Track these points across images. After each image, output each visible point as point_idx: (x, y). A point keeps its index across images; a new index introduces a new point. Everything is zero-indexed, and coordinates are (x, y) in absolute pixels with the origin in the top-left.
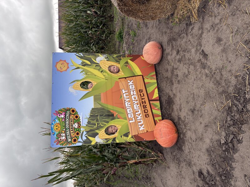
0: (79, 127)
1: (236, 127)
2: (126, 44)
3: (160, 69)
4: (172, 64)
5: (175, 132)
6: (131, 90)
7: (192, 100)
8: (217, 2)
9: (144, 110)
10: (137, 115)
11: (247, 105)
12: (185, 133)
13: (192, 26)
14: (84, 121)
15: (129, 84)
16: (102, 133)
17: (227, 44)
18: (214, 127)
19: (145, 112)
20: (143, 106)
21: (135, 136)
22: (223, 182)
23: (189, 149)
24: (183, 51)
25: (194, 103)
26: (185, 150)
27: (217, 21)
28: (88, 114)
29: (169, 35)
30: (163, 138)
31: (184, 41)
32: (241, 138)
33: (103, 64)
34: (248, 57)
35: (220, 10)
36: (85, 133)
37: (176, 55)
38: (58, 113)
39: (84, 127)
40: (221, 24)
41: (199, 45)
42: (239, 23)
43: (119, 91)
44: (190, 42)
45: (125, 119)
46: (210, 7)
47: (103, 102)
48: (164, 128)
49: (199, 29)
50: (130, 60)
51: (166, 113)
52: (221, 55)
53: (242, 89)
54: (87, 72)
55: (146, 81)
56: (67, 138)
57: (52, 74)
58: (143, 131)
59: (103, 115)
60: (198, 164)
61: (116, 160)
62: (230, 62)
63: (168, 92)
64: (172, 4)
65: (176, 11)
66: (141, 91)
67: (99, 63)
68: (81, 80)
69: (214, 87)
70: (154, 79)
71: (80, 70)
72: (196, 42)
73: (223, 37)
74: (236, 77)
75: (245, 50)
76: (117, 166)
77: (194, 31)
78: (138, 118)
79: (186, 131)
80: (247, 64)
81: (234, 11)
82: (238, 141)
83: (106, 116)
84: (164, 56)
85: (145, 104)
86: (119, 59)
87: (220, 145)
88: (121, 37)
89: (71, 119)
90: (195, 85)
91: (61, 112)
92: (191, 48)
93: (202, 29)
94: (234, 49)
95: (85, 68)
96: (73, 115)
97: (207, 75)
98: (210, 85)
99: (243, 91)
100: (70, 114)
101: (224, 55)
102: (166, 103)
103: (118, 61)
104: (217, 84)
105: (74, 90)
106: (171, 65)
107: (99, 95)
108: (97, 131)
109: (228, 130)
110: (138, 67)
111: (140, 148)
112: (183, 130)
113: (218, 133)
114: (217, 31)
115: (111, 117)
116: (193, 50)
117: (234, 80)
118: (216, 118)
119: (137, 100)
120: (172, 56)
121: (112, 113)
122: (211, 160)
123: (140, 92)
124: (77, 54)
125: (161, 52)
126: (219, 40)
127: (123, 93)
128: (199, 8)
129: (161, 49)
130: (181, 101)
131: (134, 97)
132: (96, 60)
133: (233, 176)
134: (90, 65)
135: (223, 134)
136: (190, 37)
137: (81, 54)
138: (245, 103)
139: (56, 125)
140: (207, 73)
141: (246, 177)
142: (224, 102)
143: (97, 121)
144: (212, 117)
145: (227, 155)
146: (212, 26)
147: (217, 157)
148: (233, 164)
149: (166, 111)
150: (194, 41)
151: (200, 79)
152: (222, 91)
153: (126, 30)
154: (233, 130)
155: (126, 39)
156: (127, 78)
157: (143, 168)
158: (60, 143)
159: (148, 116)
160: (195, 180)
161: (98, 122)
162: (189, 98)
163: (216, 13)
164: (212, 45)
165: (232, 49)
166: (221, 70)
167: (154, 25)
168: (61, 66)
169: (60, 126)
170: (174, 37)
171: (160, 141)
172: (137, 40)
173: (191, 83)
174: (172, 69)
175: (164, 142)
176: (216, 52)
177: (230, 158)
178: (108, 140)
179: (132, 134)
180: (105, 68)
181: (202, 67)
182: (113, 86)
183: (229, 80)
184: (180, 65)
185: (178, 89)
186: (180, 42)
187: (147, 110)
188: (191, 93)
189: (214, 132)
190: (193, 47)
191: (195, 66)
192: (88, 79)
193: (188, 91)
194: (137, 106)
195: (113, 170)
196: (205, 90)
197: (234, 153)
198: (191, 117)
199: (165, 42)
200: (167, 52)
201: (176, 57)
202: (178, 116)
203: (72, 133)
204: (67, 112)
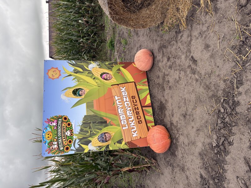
0: (72, 134)
1: (226, 130)
2: (117, 53)
3: (152, 75)
4: (163, 71)
5: (168, 137)
6: (124, 97)
7: (183, 105)
8: (204, 10)
9: (137, 117)
10: (130, 121)
11: (237, 108)
12: (178, 138)
13: (182, 34)
14: (77, 129)
15: (122, 90)
16: (95, 140)
17: (215, 50)
18: (206, 131)
19: (138, 119)
20: (136, 112)
21: (128, 142)
22: (216, 185)
23: (182, 154)
24: (173, 58)
25: (185, 108)
26: (178, 155)
27: (205, 29)
28: (80, 122)
29: (160, 43)
30: (156, 144)
31: (174, 48)
32: (232, 140)
33: (96, 71)
34: (235, 61)
35: (207, 19)
36: (77, 141)
37: (167, 61)
38: (50, 121)
39: (76, 135)
40: (208, 31)
41: (189, 51)
42: (226, 30)
43: (112, 97)
44: (180, 49)
45: (119, 125)
46: (198, 16)
47: (95, 109)
48: (157, 134)
49: (188, 36)
50: (122, 67)
51: (158, 118)
52: (210, 61)
53: (230, 92)
54: (79, 80)
55: (138, 87)
56: (59, 146)
57: (44, 82)
58: (136, 137)
59: (95, 122)
60: (191, 169)
61: (109, 168)
62: (218, 67)
63: (159, 98)
64: (162, 13)
65: (166, 20)
66: (133, 97)
67: (91, 70)
68: (73, 87)
69: (204, 91)
70: (146, 85)
71: (72, 77)
73: (211, 43)
74: (225, 81)
75: (232, 55)
76: (110, 175)
77: (183, 38)
78: (131, 125)
79: (179, 136)
80: (234, 69)
81: (221, 19)
82: (229, 143)
83: (98, 123)
84: (156, 62)
85: (138, 111)
86: (111, 66)
87: (212, 148)
88: (112, 45)
89: (63, 127)
90: (186, 90)
91: (53, 120)
92: (181, 54)
93: (191, 37)
94: (221, 55)
95: (77, 75)
96: (65, 123)
97: (197, 80)
98: (200, 90)
99: (232, 94)
100: (62, 122)
101: (212, 60)
102: (158, 109)
103: (110, 68)
104: (207, 88)
105: (66, 97)
106: (162, 72)
107: (92, 102)
108: (90, 139)
109: (219, 133)
110: (130, 75)
111: (133, 155)
112: (176, 136)
113: (210, 137)
114: (205, 38)
115: (104, 124)
116: (183, 57)
117: (222, 84)
118: (207, 122)
119: (129, 106)
120: (163, 63)
121: (105, 120)
122: (204, 164)
123: (132, 98)
124: (69, 62)
125: (152, 59)
126: (207, 46)
127: (116, 100)
128: (187, 16)
129: (152, 56)
130: (173, 106)
131: (127, 104)
132: (88, 68)
133: (226, 178)
134: (82, 72)
135: (215, 137)
136: (179, 44)
137: (74, 62)
138: (234, 106)
139: (48, 133)
141: (238, 179)
142: (214, 106)
143: (90, 128)
144: (203, 121)
145: (219, 157)
146: (200, 33)
147: (209, 160)
148: (225, 166)
149: (158, 117)
150: (184, 48)
151: (190, 84)
152: (212, 95)
153: (117, 38)
154: (224, 132)
155: (118, 47)
156: (120, 85)
157: (137, 176)
158: (52, 152)
159: (141, 122)
160: (189, 185)
161: (91, 130)
162: (181, 104)
163: (204, 21)
164: (201, 52)
165: (219, 54)
166: (210, 75)
167: (145, 33)
168: (53, 73)
169: (51, 135)
170: (165, 44)
171: (153, 147)
172: (128, 48)
173: (182, 89)
174: (163, 75)
175: (157, 148)
176: (205, 58)
177: (222, 160)
178: (102, 147)
179: (125, 141)
180: (97, 75)
181: (192, 72)
182: (106, 93)
183: (218, 84)
184: (171, 71)
185: (170, 95)
186: (171, 49)
187: (140, 116)
188: (183, 98)
189: (205, 135)
190: (183, 53)
191: (185, 72)
192: (80, 86)
193: (179, 96)
194: (130, 113)
195: (107, 179)
196: (196, 95)
197: (226, 156)
198: (183, 122)
199: (156, 49)
200: (158, 59)
201: (166, 63)
202: (171, 121)
203: (64, 141)
204: (59, 120)
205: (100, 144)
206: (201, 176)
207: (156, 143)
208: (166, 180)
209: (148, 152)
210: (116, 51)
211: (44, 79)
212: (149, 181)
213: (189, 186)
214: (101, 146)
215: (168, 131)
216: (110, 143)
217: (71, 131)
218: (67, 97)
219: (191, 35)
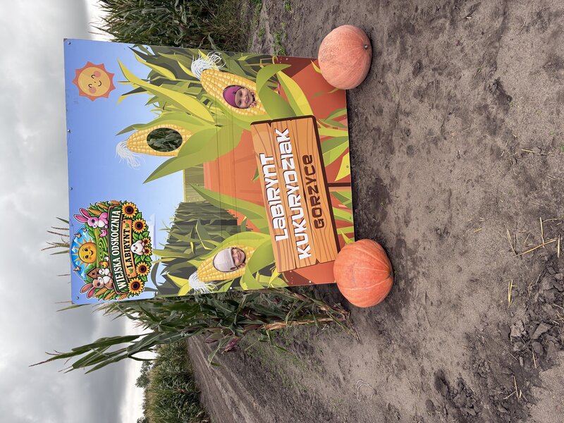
0: (147, 251)
2: (269, 14)
3: (361, 102)
4: (397, 98)
5: (388, 274)
6: (283, 157)
7: (442, 207)
9: (314, 211)
10: (295, 221)
12: (412, 279)
14: (159, 236)
15: (279, 139)
16: (207, 267)
18: (496, 290)
19: (314, 215)
20: (311, 198)
21: (287, 273)
22: (498, 416)
23: (418, 318)
24: (434, 69)
25: (447, 216)
26: (406, 317)
28: (169, 219)
29: (397, 13)
30: (357, 289)
31: (440, 39)
33: (212, 81)
36: (161, 267)
37: (411, 75)
38: (88, 215)
39: (158, 252)
41: (489, 62)
43: (253, 158)
44: (459, 47)
45: (266, 231)
47: (207, 187)
48: (362, 264)
49: (495, 15)
50: (282, 71)
51: (365, 217)
52: (554, 109)
54: (164, 104)
55: (323, 132)
56: (114, 280)
57: (67, 105)
58: (307, 261)
59: (208, 222)
60: (436, 359)
61: (238, 320)
63: (375, 169)
66: (307, 159)
67: (198, 77)
68: (148, 125)
69: (516, 190)
70: (342, 127)
71: (147, 96)
72: (479, 51)
76: (239, 334)
77: (477, 16)
78: (297, 231)
79: (415, 277)
82: (559, 342)
83: (215, 223)
84: (376, 70)
86: (254, 68)
87: (508, 338)
89: (125, 231)
90: (456, 171)
91: (98, 213)
92: (460, 64)
93: (505, 18)
95: (160, 89)
96: (129, 222)
98: (507, 184)
100: (122, 218)
102: (367, 194)
103: (251, 74)
105: (131, 153)
106: (391, 100)
107: (199, 169)
108: (193, 262)
109: (536, 310)
110: (303, 94)
111: (296, 295)
112: (407, 273)
113: (504, 307)
115: (230, 228)
116: (467, 74)
118: (505, 270)
119: (296, 183)
120: (399, 76)
121: (231, 216)
122: (474, 361)
123: (305, 163)
124: (137, 49)
125: (369, 58)
126: (556, 64)
127: (263, 164)
129: (370, 50)
130: (412, 201)
131: (289, 176)
132: (190, 69)
133: (530, 416)
134: (174, 83)
137: (150, 50)
139: (85, 247)
140: (499, 149)
142: (537, 238)
143: (194, 235)
144: (495, 265)
145: (522, 364)
146: (539, 15)
147: (492, 360)
148: (534, 389)
149: (365, 213)
150: (474, 48)
151: (476, 158)
152: (540, 207)
154: (552, 313)
156: (275, 123)
158: (98, 294)
159: (321, 225)
160: (425, 389)
161: (196, 240)
162: (435, 201)
164: (531, 74)
166: (545, 150)
168: (91, 81)
169: (94, 251)
170: (413, 22)
171: (348, 293)
172: (300, 9)
173: (446, 162)
174: (394, 111)
175: (359, 297)
176: (540, 95)
177: (528, 373)
178: (222, 283)
179: (280, 268)
180: (216, 92)
181: (488, 128)
182: (236, 145)
184: (420, 105)
185: (406, 168)
186: (430, 40)
187: (320, 209)
188: (443, 187)
189: (494, 300)
190: (469, 64)
191: (466, 121)
192: (168, 123)
193: (433, 180)
194: (297, 200)
195: (230, 343)
196: (486, 192)
197: (542, 368)
198: (433, 247)
199: (383, 30)
200: (385, 61)
201: (409, 80)
202: (399, 234)
203: (128, 267)
204: (114, 212)
205: (218, 277)
206: (461, 383)
207: (356, 286)
208: (368, 356)
209: (331, 294)
210: (264, 7)
211: (67, 96)
212: (324, 345)
214: (221, 281)
215: (388, 255)
216: (244, 273)
217: (146, 242)
218: (133, 151)
219: (505, 13)
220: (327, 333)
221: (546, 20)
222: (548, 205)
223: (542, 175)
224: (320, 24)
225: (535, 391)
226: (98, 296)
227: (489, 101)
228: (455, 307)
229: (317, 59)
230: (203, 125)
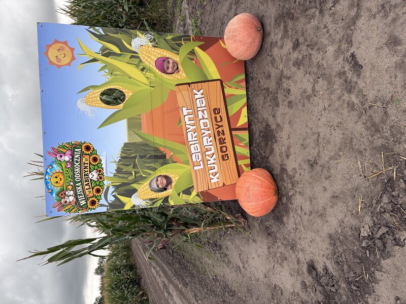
0: (101, 178)
1: (395, 217)
3: (255, 69)
4: (281, 67)
5: (274, 193)
6: (199, 109)
7: (312, 145)
9: (221, 148)
10: (208, 155)
12: (291, 196)
14: (110, 167)
15: (196, 97)
16: (144, 189)
18: (351, 203)
19: (222, 151)
20: (220, 139)
21: (202, 193)
22: (352, 292)
23: (295, 224)
24: (308, 46)
25: (316, 151)
26: (287, 223)
28: (117, 154)
29: (281, 4)
31: (312, 23)
33: (147, 54)
36: (111, 189)
37: (291, 49)
38: (57, 152)
39: (109, 178)
41: (347, 40)
43: (177, 110)
44: (325, 30)
45: (187, 163)
47: (145, 131)
48: (256, 186)
49: (351, 6)
50: (200, 47)
51: (258, 153)
52: (393, 75)
54: (112, 71)
55: (228, 91)
56: (77, 199)
57: (40, 71)
58: (217, 183)
59: (145, 156)
60: (308, 252)
61: (167, 227)
63: (265, 118)
66: (216, 111)
67: (136, 51)
68: (101, 86)
69: (365, 133)
70: (241, 88)
71: (99, 65)
72: (340, 32)
76: (168, 236)
77: (338, 7)
78: (209, 162)
79: (293, 195)
82: (395, 239)
83: (150, 157)
84: (267, 46)
86: (177, 44)
89: (84, 164)
90: (323, 119)
91: (64, 151)
92: (326, 42)
93: (358, 9)
95: (108, 60)
96: (87, 157)
98: (359, 129)
100: (82, 154)
101: (400, 75)
102: (259, 136)
103: (175, 49)
105: (88, 107)
107: (138, 118)
108: (135, 186)
109: (379, 217)
110: (213, 63)
111: (209, 208)
112: (288, 192)
113: (356, 216)
114: (394, 20)
115: (161, 161)
116: (331, 49)
119: (208, 128)
120: (282, 50)
121: (162, 152)
122: (335, 253)
123: (215, 113)
124: (91, 30)
125: (261, 38)
126: (394, 42)
127: (184, 114)
129: (262, 31)
130: (292, 141)
131: (204, 123)
132: (131, 45)
133: (374, 291)
134: (119, 55)
135: (368, 220)
136: (327, 19)
137: (101, 31)
139: (55, 175)
140: (353, 103)
142: (379, 166)
143: (135, 166)
144: (350, 186)
145: (368, 255)
146: (383, 6)
148: (377, 273)
149: (258, 150)
150: (337, 30)
151: (337, 110)
152: (382, 145)
154: (390, 219)
156: (193, 85)
159: (226, 158)
160: (300, 273)
161: (136, 170)
162: (308, 141)
164: (377, 49)
166: (386, 103)
168: (58, 54)
169: (62, 178)
170: (292, 11)
171: (246, 207)
172: (211, 1)
173: (316, 113)
174: (279, 76)
175: (254, 209)
176: (383, 64)
177: (372, 262)
178: (156, 200)
179: (197, 190)
180: (150, 62)
181: (346, 88)
182: (165, 100)
183: (400, 127)
184: (298, 72)
185: (287, 117)
186: (304, 25)
187: (226, 147)
188: (314, 131)
189: (349, 210)
190: (333, 42)
191: (330, 83)
192: (115, 85)
193: (307, 126)
194: (209, 140)
195: (162, 243)
196: (344, 134)
197: (383, 258)
198: (306, 174)
199: (271, 17)
200: (273, 39)
201: (290, 53)
202: (282, 164)
203: (87, 189)
204: (76, 150)
205: (152, 196)
206: (326, 269)
207: (252, 202)
208: (260, 251)
209: (234, 207)
211: (40, 65)
212: (229, 243)
213: (299, 275)
214: (155, 199)
215: (274, 179)
216: (171, 193)
218: (90, 105)
219: (358, 5)
220: (231, 235)
221: (388, 10)
222: (388, 143)
223: (383, 122)
224: (226, 12)
225: (378, 275)
226: (66, 210)
227: (346, 69)
228: (322, 215)
229: (223, 38)
230: (141, 86)
